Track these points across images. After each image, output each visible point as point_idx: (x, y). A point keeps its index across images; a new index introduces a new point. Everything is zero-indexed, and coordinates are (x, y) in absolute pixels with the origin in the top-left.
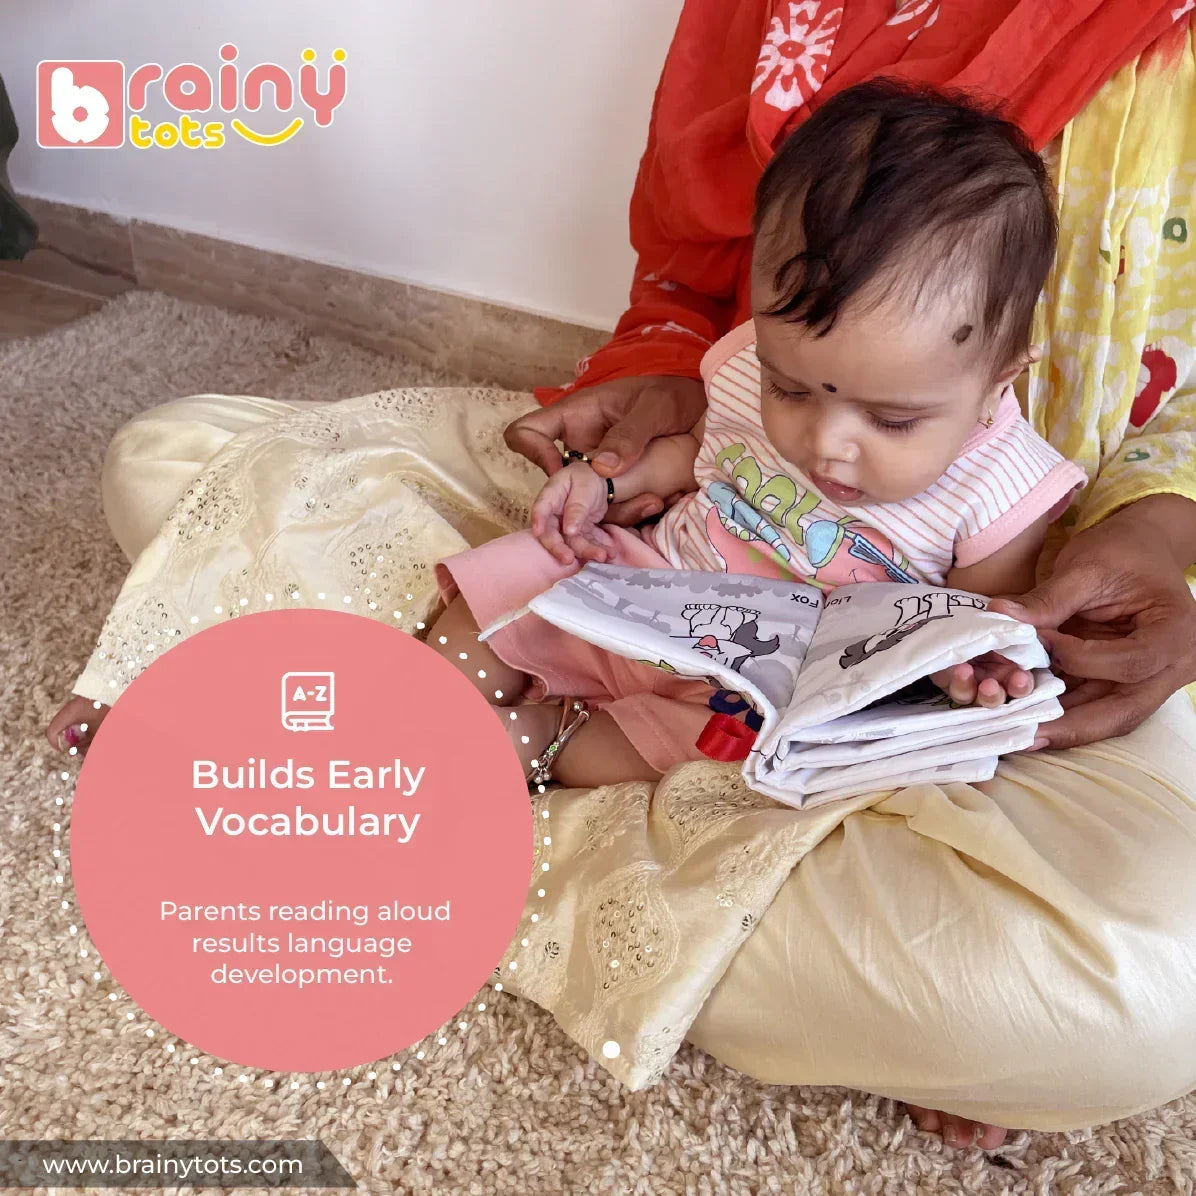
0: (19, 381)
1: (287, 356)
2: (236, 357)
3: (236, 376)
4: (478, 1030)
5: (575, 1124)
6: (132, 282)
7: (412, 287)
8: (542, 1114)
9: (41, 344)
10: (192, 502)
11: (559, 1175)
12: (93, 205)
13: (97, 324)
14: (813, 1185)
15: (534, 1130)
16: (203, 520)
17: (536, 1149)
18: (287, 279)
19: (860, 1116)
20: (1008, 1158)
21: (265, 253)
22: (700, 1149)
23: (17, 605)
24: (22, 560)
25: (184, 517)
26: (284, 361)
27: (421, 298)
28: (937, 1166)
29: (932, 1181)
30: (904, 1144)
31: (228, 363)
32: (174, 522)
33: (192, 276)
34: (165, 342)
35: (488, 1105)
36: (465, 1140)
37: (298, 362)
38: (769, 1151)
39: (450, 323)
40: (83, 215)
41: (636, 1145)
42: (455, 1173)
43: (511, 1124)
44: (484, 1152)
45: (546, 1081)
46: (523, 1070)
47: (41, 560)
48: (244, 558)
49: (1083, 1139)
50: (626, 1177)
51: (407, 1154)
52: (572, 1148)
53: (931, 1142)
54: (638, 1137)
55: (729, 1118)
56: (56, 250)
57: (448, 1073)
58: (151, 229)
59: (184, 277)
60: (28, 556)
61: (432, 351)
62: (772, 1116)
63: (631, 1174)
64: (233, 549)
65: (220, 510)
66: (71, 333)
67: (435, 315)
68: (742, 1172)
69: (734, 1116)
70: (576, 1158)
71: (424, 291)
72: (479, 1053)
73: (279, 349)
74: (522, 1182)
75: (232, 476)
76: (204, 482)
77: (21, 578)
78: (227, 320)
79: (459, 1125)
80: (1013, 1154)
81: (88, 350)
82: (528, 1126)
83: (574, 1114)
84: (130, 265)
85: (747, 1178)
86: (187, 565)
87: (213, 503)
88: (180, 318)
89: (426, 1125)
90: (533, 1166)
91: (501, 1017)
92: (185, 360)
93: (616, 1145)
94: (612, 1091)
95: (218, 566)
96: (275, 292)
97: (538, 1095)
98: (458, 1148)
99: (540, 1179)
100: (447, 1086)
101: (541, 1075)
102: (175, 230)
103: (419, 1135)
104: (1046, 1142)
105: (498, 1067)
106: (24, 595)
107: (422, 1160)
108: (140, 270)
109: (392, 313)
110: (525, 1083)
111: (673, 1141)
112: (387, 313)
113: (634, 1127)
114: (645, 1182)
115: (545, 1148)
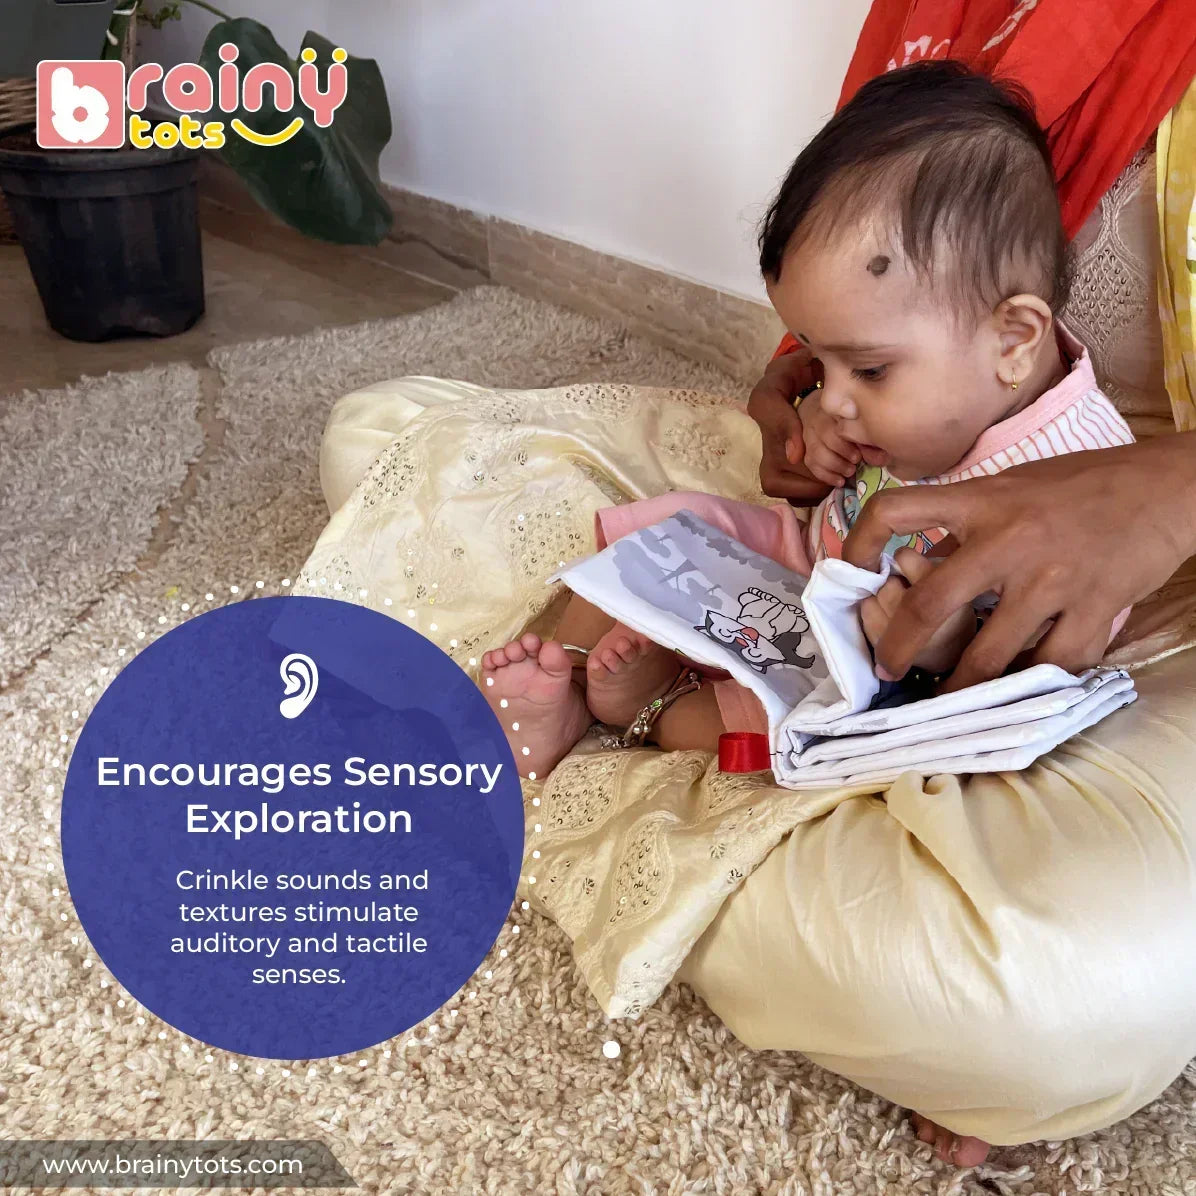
0: (357, 359)
1: (601, 355)
2: (554, 352)
3: (547, 370)
4: (533, 960)
5: (588, 1056)
6: (486, 277)
7: (722, 294)
8: (562, 1042)
9: (388, 328)
10: (378, 471)
11: (556, 1093)
12: (460, 202)
13: (442, 313)
14: (786, 1157)
15: (550, 1052)
16: (384, 486)
17: (546, 1069)
18: (615, 282)
19: (862, 1111)
20: (998, 1183)
21: (597, 254)
22: (690, 1101)
23: (287, 545)
24: (303, 509)
25: (370, 484)
26: (598, 359)
27: (729, 305)
28: (916, 1170)
29: (905, 1181)
30: (895, 1144)
31: (545, 357)
32: (362, 488)
33: (535, 274)
34: (495, 334)
35: (519, 1024)
36: (488, 1047)
37: (608, 361)
38: (756, 1118)
39: (754, 332)
40: (451, 211)
41: (634, 1085)
42: (469, 1070)
43: (531, 1042)
44: (498, 1059)
45: (576, 1015)
46: (561, 1002)
47: (320, 512)
48: (417, 521)
49: (1091, 1188)
50: (615, 1109)
51: (432, 1045)
52: (578, 1074)
53: (922, 1150)
54: (640, 1079)
55: (731, 1083)
56: (427, 243)
57: (495, 989)
58: (506, 226)
59: (528, 274)
60: (310, 506)
61: (736, 360)
62: (772, 1090)
63: (621, 1108)
64: (407, 514)
65: (399, 478)
66: (417, 319)
67: (740, 324)
68: (724, 1130)
69: (736, 1083)
70: (577, 1083)
71: (733, 299)
72: (527, 980)
73: (594, 348)
74: (522, 1091)
75: (410, 448)
76: (389, 452)
77: (298, 524)
78: (553, 316)
79: (488, 1034)
80: (1006, 1181)
81: (426, 336)
82: (546, 1047)
83: (590, 1047)
84: (485, 261)
85: (726, 1137)
86: (370, 527)
87: (393, 471)
88: (515, 312)
89: (459, 1027)
90: (538, 1080)
91: (558, 954)
92: (507, 351)
93: (619, 1082)
94: (633, 1037)
95: (394, 529)
96: (602, 293)
97: (566, 1025)
98: (478, 1050)
99: (540, 1093)
100: (489, 1000)
101: (574, 1009)
102: (523, 228)
103: (449, 1033)
104: (1051, 1182)
105: (539, 995)
106: (296, 539)
107: (444, 1053)
108: (493, 266)
109: (703, 320)
110: (557, 1012)
111: (670, 1089)
112: (698, 319)
113: (640, 1070)
114: (630, 1117)
115: (554, 1069)
